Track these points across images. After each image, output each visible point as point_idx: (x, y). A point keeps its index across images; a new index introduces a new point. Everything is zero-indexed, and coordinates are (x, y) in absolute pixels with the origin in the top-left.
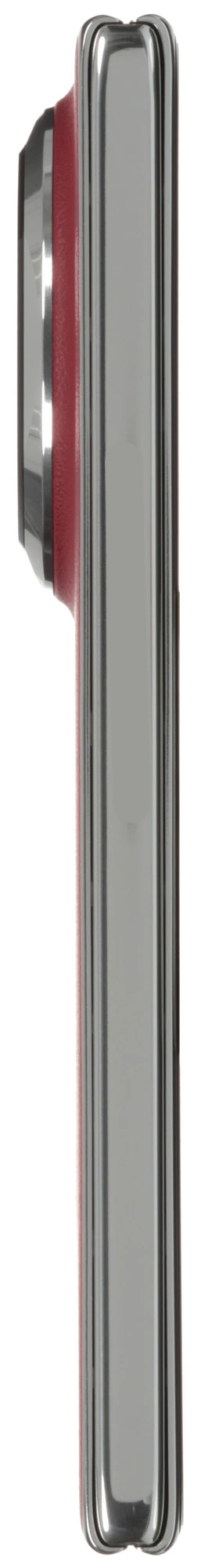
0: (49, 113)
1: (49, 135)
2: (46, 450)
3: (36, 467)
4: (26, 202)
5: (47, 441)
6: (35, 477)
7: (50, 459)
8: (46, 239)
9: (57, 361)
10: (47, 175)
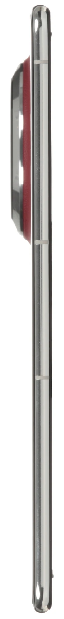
0: (22, 65)
1: (21, 74)
2: (21, 185)
3: (18, 190)
4: (14, 101)
5: (21, 182)
6: (17, 193)
7: (22, 188)
8: (21, 111)
9: (25, 153)
10: (21, 88)
